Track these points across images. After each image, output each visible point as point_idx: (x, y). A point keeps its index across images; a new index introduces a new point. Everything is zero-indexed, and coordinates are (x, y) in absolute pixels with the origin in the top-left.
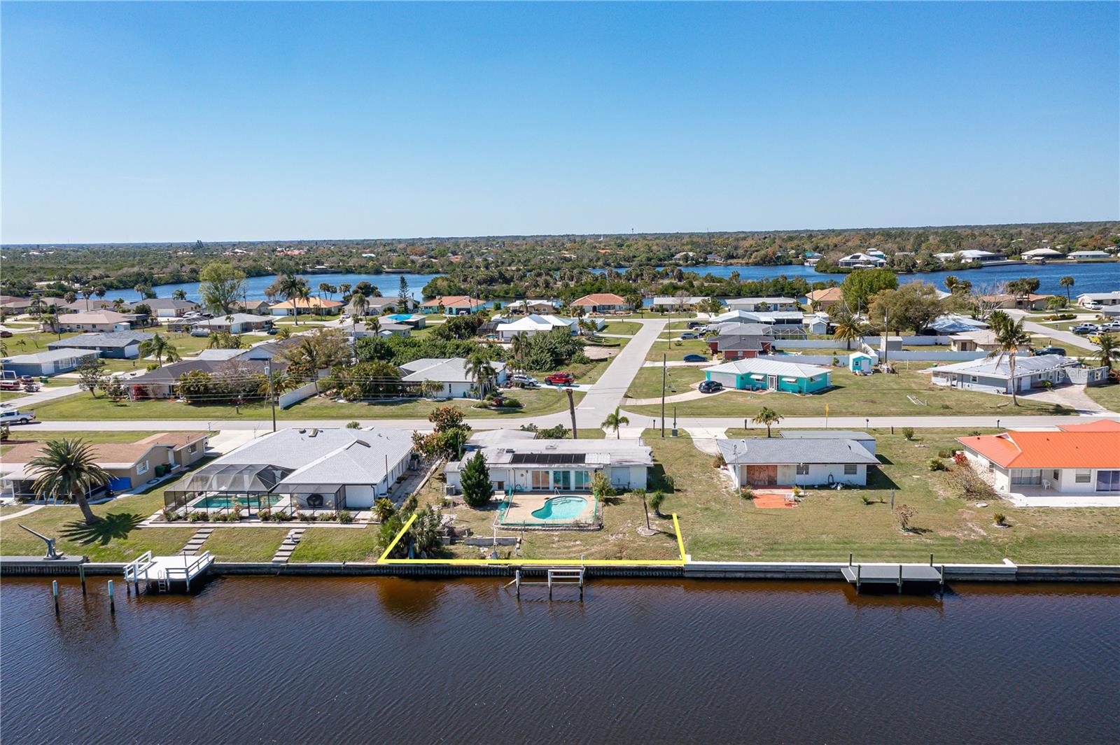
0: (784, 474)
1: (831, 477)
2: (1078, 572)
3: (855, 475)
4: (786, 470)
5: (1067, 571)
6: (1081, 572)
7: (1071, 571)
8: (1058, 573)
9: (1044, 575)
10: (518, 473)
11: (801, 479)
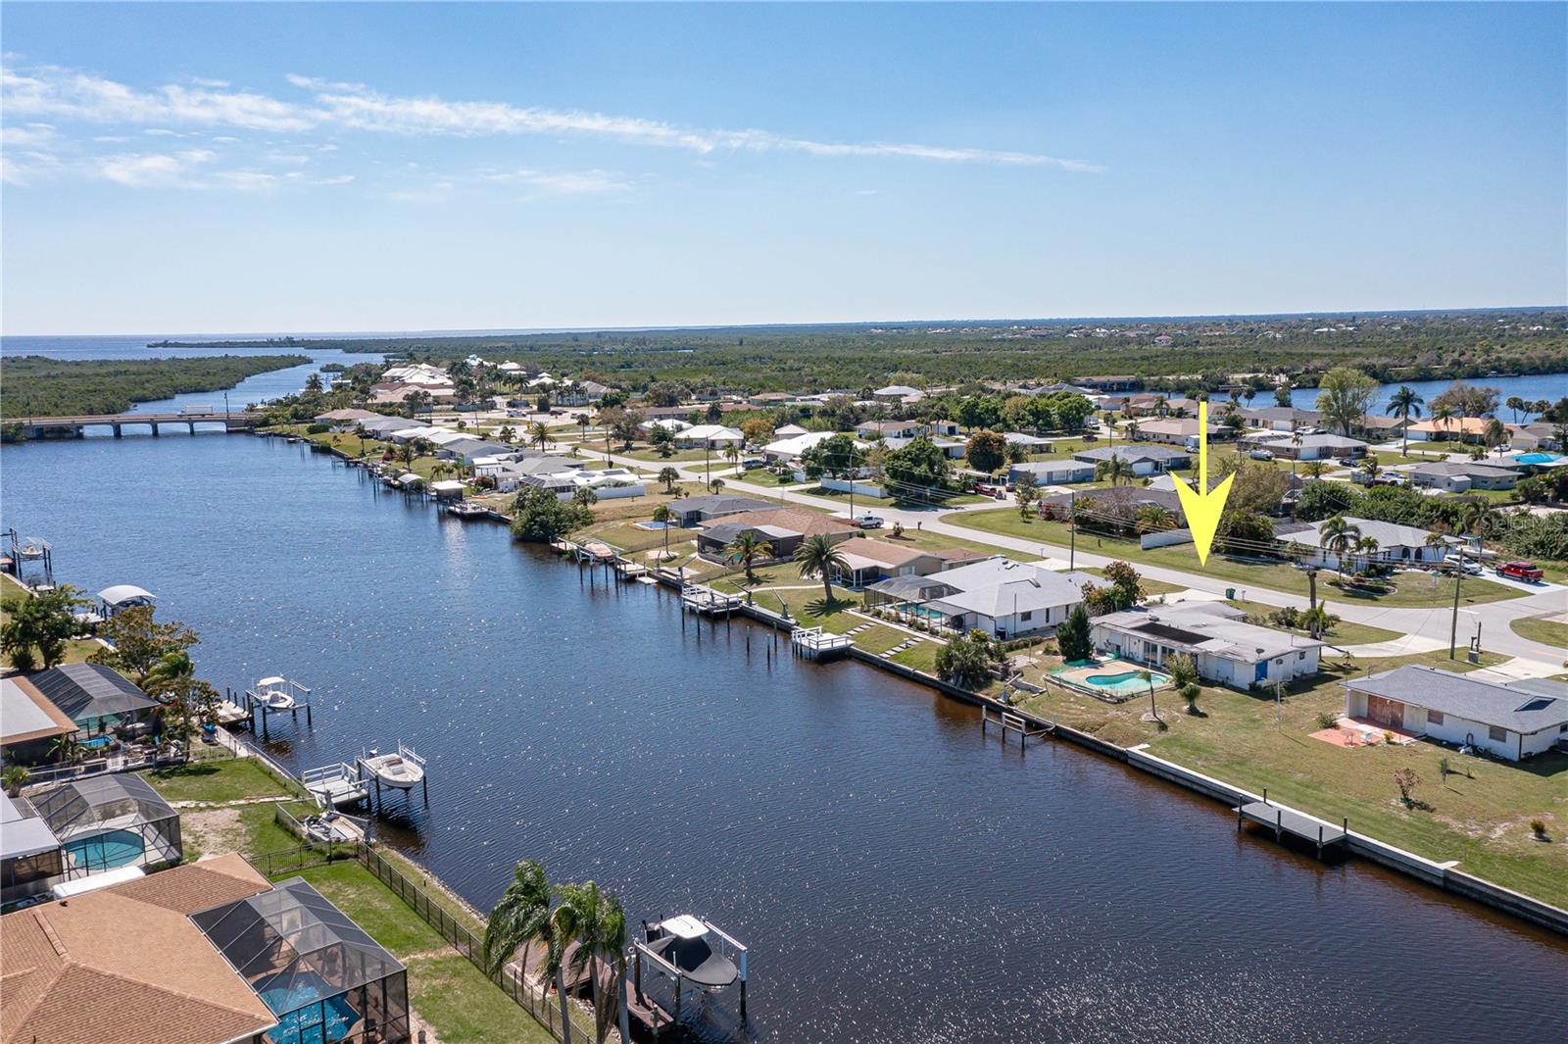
0: (1412, 716)
1: (1470, 737)
2: (1524, 905)
3: (1503, 744)
4: (1413, 711)
5: (1510, 899)
6: (1529, 907)
7: (1515, 901)
8: (1498, 898)
9: (1481, 893)
10: (1133, 640)
11: (1432, 729)
